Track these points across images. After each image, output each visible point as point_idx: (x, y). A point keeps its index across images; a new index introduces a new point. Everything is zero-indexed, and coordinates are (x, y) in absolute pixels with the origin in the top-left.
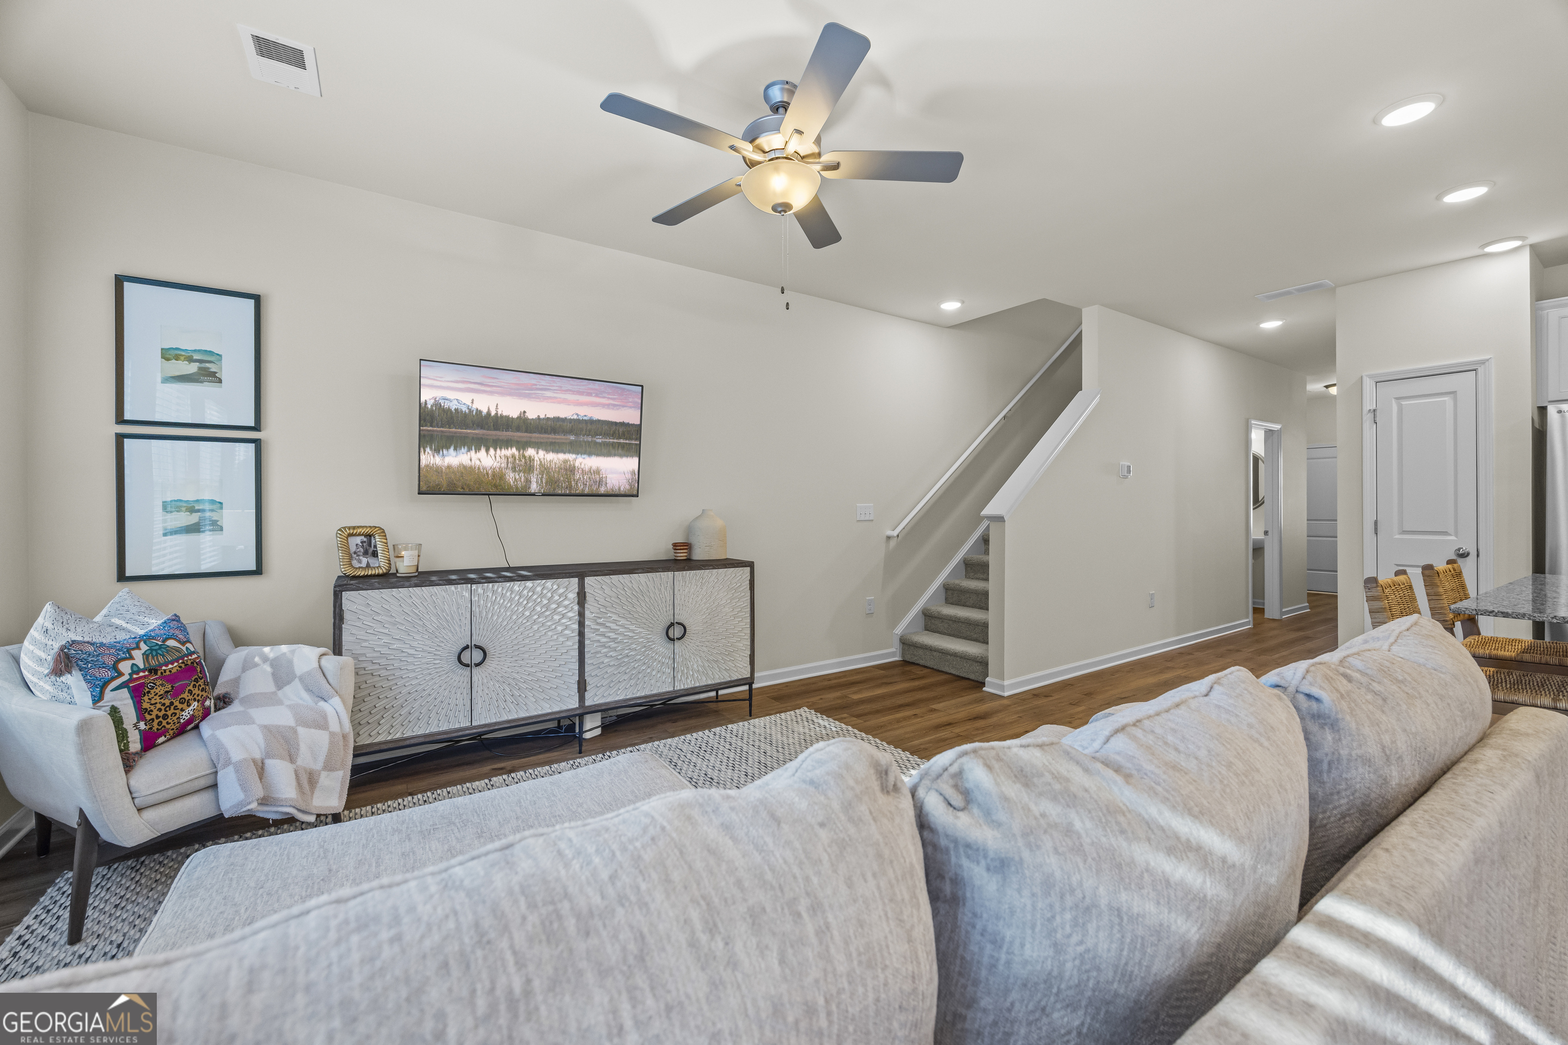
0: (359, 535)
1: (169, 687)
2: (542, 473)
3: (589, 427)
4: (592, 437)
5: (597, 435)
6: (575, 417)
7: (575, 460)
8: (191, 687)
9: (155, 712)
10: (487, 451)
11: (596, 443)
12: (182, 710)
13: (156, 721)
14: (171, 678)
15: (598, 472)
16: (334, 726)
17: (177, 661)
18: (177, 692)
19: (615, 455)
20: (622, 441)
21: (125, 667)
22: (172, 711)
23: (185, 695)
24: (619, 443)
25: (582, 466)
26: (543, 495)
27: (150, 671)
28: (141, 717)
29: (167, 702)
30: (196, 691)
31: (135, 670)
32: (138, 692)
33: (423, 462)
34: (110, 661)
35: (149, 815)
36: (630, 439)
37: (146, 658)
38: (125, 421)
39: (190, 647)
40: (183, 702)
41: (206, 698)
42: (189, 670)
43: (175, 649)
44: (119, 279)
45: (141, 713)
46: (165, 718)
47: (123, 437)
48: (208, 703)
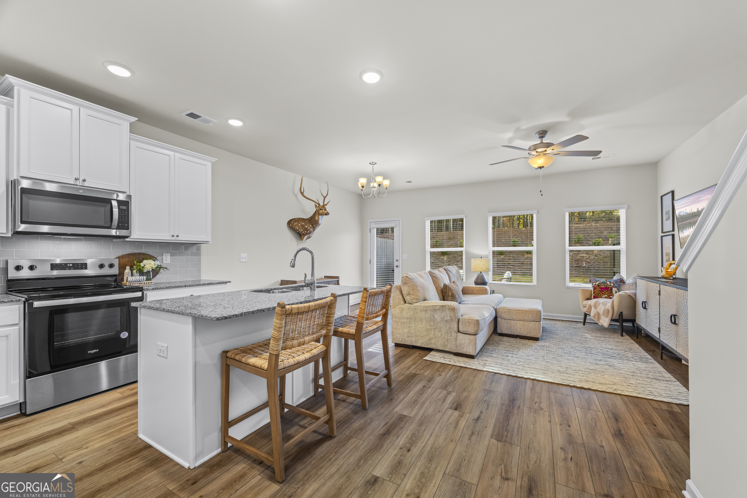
0: (673, 264)
1: (600, 290)
8: (605, 292)
9: (596, 293)
12: (602, 295)
13: (596, 295)
14: (602, 288)
16: (607, 307)
17: (605, 286)
18: (601, 291)
21: (594, 284)
22: (600, 294)
27: (598, 286)
28: (594, 293)
29: (599, 292)
30: (607, 293)
31: (595, 285)
32: (595, 288)
33: (680, 236)
34: (593, 282)
35: (585, 308)
37: (599, 283)
38: (663, 232)
39: (612, 284)
40: (602, 293)
41: (610, 296)
42: (607, 288)
43: (607, 283)
44: (662, 197)
45: (594, 292)
46: (598, 295)
47: (662, 237)
48: (611, 297)
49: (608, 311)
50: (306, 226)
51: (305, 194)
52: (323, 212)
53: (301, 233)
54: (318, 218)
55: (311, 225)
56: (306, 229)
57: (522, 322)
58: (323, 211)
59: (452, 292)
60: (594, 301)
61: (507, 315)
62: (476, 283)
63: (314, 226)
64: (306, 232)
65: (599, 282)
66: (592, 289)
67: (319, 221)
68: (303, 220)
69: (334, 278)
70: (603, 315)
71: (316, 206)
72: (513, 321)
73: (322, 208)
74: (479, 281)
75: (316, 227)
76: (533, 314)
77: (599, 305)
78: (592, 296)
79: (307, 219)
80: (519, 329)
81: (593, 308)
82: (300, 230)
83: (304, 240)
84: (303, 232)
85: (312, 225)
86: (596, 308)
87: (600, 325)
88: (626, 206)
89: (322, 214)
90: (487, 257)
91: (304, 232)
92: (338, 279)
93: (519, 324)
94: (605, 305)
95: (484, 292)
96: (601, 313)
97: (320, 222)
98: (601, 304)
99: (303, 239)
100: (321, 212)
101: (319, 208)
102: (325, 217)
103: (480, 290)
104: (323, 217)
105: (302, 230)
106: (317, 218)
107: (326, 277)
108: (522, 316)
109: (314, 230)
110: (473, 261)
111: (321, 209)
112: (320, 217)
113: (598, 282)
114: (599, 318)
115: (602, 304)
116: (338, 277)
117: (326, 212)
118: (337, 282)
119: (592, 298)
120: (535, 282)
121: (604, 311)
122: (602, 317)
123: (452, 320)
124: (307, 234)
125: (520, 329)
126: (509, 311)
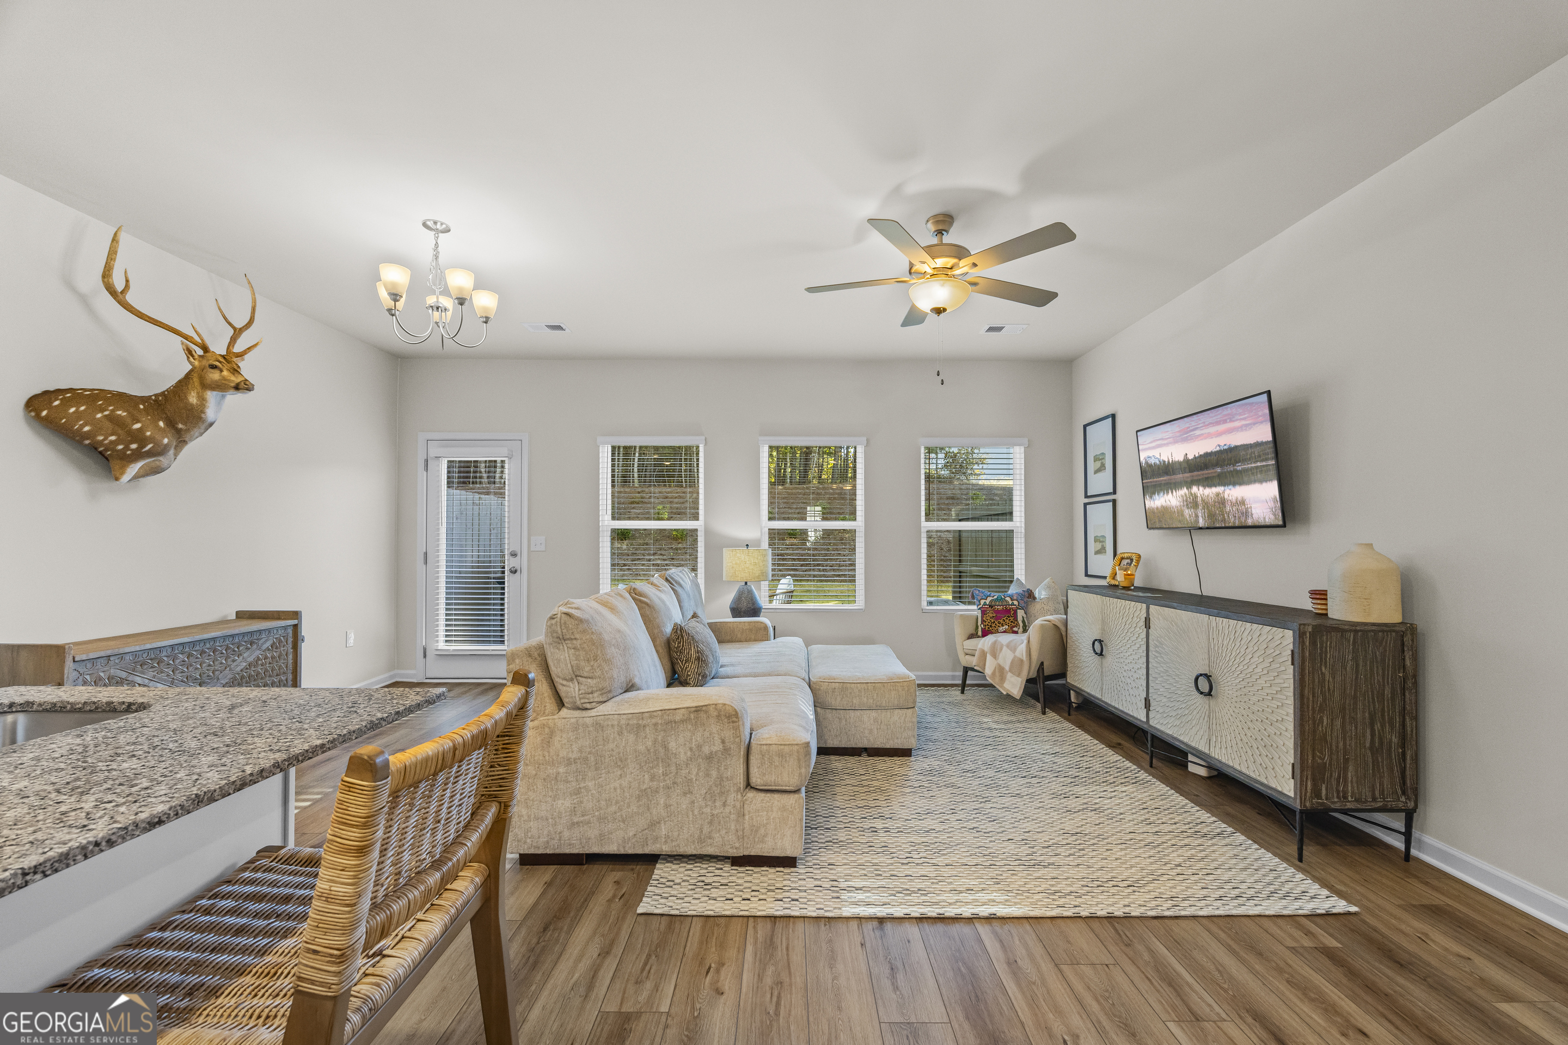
0: (1127, 558)
1: (994, 615)
2: (1204, 508)
3: (1230, 455)
4: (1234, 466)
5: (1237, 463)
6: (1218, 449)
7: (1224, 492)
8: (1004, 619)
9: (987, 624)
10: (1172, 492)
11: (1237, 472)
12: (999, 627)
13: (987, 627)
14: (997, 612)
15: (1243, 502)
16: (1018, 654)
17: (1002, 606)
18: (997, 618)
19: (1255, 482)
20: (1259, 464)
21: (982, 602)
22: (994, 625)
23: (1001, 621)
24: (1257, 467)
25: (1230, 498)
26: (1208, 528)
27: (990, 606)
28: (982, 623)
29: (992, 621)
30: (1007, 621)
31: (985, 604)
32: (984, 613)
33: (1147, 506)
34: (979, 598)
35: (967, 656)
36: (1266, 460)
37: (991, 601)
38: (1086, 496)
39: (1016, 603)
40: (999, 623)
41: (1014, 627)
42: (1007, 611)
43: (1006, 601)
44: (1085, 427)
45: (983, 621)
46: (991, 626)
47: (1085, 505)
48: (1015, 629)
49: (1022, 661)
50: (138, 426)
51: (130, 298)
52: (224, 378)
53: (106, 450)
54: (202, 400)
55: (161, 424)
56: (139, 437)
57: (874, 714)
58: (225, 373)
59: (697, 647)
60: (990, 639)
61: (839, 699)
62: (736, 611)
63: (180, 426)
64: (134, 446)
65: (991, 598)
66: (979, 614)
67: (203, 412)
68: (121, 398)
69: (279, 618)
70: (1010, 671)
71: (190, 352)
72: (852, 713)
73: (217, 363)
74: (744, 605)
75: (188, 430)
76: (900, 690)
77: (1001, 649)
78: (980, 629)
79: (144, 399)
80: (867, 732)
81: (989, 657)
82: (101, 438)
83: (126, 478)
84: (120, 447)
85: (171, 424)
86: (995, 656)
87: (1005, 693)
88: (1025, 441)
89: (221, 387)
90: (758, 543)
91: (127, 448)
92: (295, 622)
93: (868, 718)
94: (1014, 650)
95: (760, 634)
96: (1007, 668)
97: (210, 413)
98: (1005, 648)
99: (123, 473)
100: (215, 376)
101: (206, 363)
102: (233, 399)
103: (751, 630)
104: (223, 397)
105: (113, 438)
106: (193, 399)
107: (241, 615)
108: (875, 697)
109: (181, 442)
110: (727, 553)
111: (213, 367)
112: (211, 397)
113: (989, 599)
114: (1003, 679)
115: (1008, 646)
116: (296, 615)
117: (236, 379)
118: (290, 631)
119: (980, 633)
120: (860, 603)
121: (1012, 663)
122: (1009, 675)
123: (726, 751)
124: (138, 455)
125: (871, 731)
126: (842, 687)
